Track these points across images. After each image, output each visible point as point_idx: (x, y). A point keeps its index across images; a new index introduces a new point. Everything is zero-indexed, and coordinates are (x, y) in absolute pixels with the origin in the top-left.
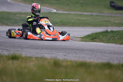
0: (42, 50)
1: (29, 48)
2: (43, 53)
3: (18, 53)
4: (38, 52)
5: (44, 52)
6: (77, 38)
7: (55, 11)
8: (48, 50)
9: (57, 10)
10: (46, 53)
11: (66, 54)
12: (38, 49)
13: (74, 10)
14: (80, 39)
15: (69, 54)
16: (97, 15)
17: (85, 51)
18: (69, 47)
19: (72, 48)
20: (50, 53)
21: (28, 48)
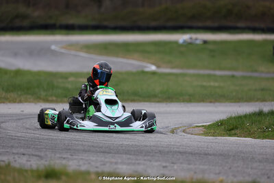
0: (116, 155)
1: (89, 151)
2: (116, 163)
3: (64, 162)
4: (106, 160)
5: (120, 161)
6: (196, 129)
7: (153, 68)
8: (128, 156)
9: (158, 67)
10: (123, 163)
11: (167, 164)
12: (108, 153)
13: (194, 67)
14: (201, 130)
15: (173, 163)
16: (244, 78)
17: (210, 157)
18: (175, 149)
19: (181, 150)
20: (133, 161)
21: (85, 151)
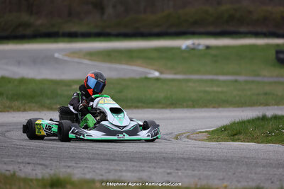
1: (93, 159)
2: (121, 171)
3: (69, 170)
4: (112, 168)
5: (124, 168)
6: (200, 135)
7: (157, 74)
8: (133, 163)
9: (161, 73)
10: (127, 170)
11: (172, 171)
12: (113, 160)
13: (198, 72)
14: (204, 136)
15: (177, 170)
16: (246, 82)
17: (214, 163)
18: (179, 156)
19: (185, 156)
20: (138, 169)
21: (90, 159)
